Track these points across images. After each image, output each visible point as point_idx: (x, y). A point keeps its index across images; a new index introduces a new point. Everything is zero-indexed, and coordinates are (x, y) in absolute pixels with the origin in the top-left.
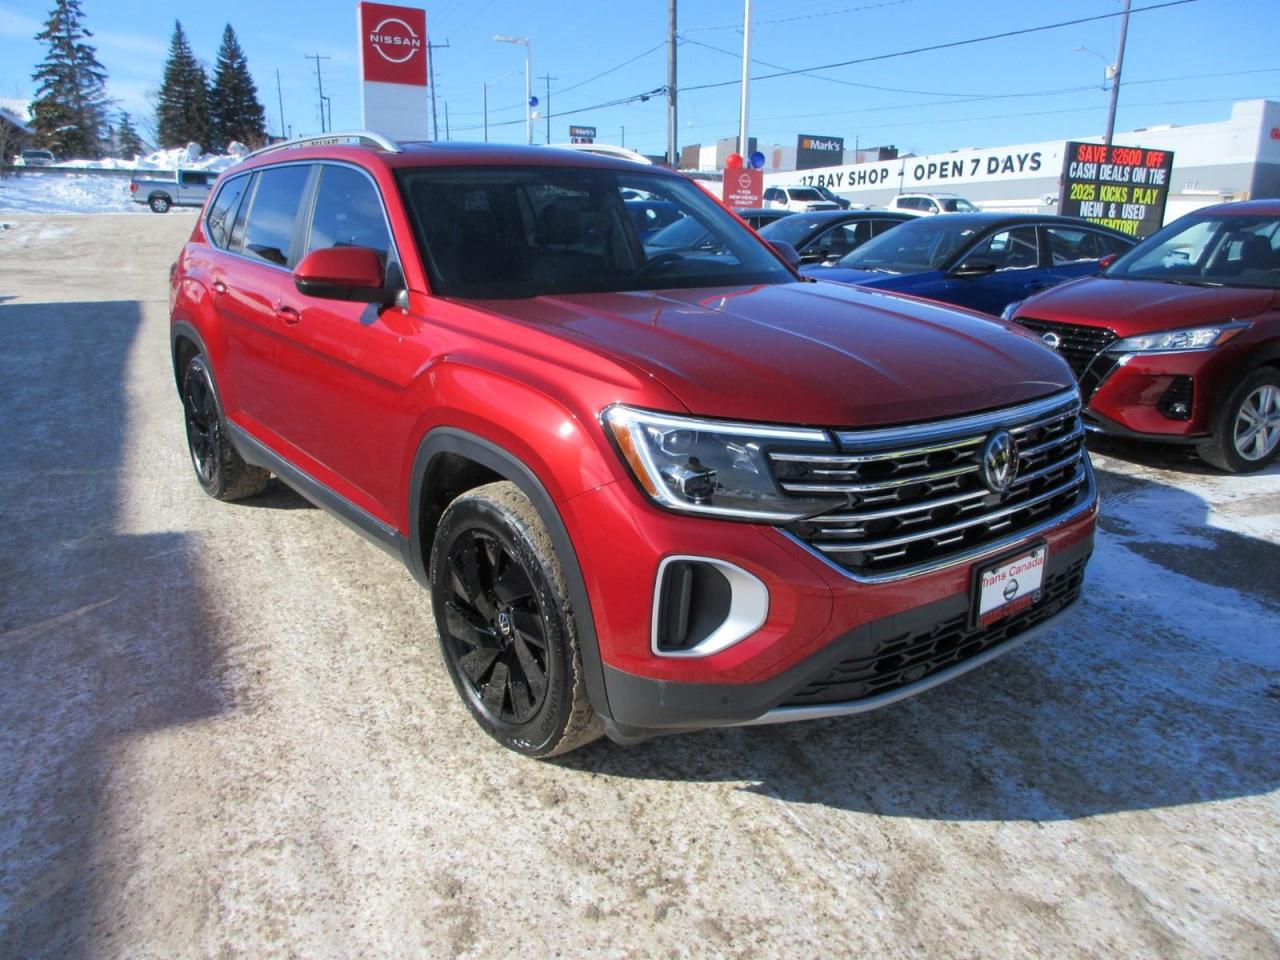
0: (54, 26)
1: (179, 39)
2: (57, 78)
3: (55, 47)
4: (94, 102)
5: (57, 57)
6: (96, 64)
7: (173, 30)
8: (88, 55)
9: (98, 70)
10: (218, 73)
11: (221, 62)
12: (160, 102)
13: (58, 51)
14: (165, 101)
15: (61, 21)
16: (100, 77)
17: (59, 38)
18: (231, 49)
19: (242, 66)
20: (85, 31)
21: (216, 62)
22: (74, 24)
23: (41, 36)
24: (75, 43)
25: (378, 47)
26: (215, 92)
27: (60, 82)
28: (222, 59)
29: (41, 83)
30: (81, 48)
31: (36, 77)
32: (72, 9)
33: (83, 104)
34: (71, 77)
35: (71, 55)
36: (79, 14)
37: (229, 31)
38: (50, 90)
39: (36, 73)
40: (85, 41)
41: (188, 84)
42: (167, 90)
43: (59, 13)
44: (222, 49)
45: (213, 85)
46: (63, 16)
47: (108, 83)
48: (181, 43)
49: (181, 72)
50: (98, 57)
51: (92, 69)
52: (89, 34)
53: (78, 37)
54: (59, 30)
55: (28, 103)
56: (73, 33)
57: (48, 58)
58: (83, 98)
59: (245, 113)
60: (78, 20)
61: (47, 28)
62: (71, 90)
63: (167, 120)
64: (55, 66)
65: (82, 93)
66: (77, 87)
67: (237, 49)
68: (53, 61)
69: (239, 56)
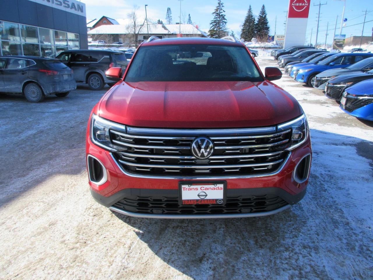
0: (217, 10)
1: (250, 10)
2: (215, 24)
3: (216, 15)
4: (223, 29)
5: (216, 18)
6: (225, 19)
7: (249, 8)
8: (223, 17)
9: (225, 21)
10: (259, 19)
11: (260, 16)
12: (242, 28)
13: (216, 17)
14: (244, 27)
15: (218, 9)
16: (225, 22)
17: (217, 13)
18: (263, 12)
19: (265, 16)
20: (223, 11)
21: (258, 16)
22: (221, 9)
23: (214, 13)
24: (221, 14)
25: (294, 7)
26: (257, 24)
27: (216, 25)
28: (260, 15)
29: (211, 25)
30: (222, 15)
31: (211, 24)
32: (221, 5)
33: (220, 30)
34: (219, 23)
35: (219, 18)
36: (223, 6)
37: (264, 6)
38: (213, 27)
39: (211, 22)
40: (223, 13)
41: (250, 23)
42: (245, 24)
43: (218, 7)
44: (261, 12)
45: (257, 22)
46: (219, 7)
47: (227, 24)
48: (250, 11)
49: (249, 19)
50: (225, 17)
51: (224, 20)
52: (224, 12)
53: (222, 12)
54: (218, 11)
55: (208, 30)
56: (221, 12)
57: (214, 19)
58: (221, 28)
59: (264, 30)
60: (222, 8)
61: (215, 11)
62: (218, 26)
63: (243, 33)
64: (215, 20)
65: (220, 27)
66: (220, 25)
67: (265, 11)
68: (215, 19)
69: (265, 13)
